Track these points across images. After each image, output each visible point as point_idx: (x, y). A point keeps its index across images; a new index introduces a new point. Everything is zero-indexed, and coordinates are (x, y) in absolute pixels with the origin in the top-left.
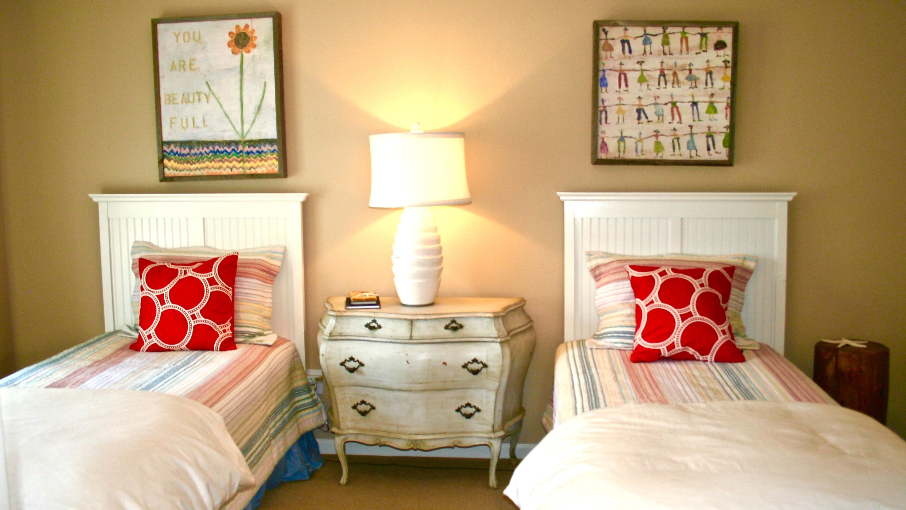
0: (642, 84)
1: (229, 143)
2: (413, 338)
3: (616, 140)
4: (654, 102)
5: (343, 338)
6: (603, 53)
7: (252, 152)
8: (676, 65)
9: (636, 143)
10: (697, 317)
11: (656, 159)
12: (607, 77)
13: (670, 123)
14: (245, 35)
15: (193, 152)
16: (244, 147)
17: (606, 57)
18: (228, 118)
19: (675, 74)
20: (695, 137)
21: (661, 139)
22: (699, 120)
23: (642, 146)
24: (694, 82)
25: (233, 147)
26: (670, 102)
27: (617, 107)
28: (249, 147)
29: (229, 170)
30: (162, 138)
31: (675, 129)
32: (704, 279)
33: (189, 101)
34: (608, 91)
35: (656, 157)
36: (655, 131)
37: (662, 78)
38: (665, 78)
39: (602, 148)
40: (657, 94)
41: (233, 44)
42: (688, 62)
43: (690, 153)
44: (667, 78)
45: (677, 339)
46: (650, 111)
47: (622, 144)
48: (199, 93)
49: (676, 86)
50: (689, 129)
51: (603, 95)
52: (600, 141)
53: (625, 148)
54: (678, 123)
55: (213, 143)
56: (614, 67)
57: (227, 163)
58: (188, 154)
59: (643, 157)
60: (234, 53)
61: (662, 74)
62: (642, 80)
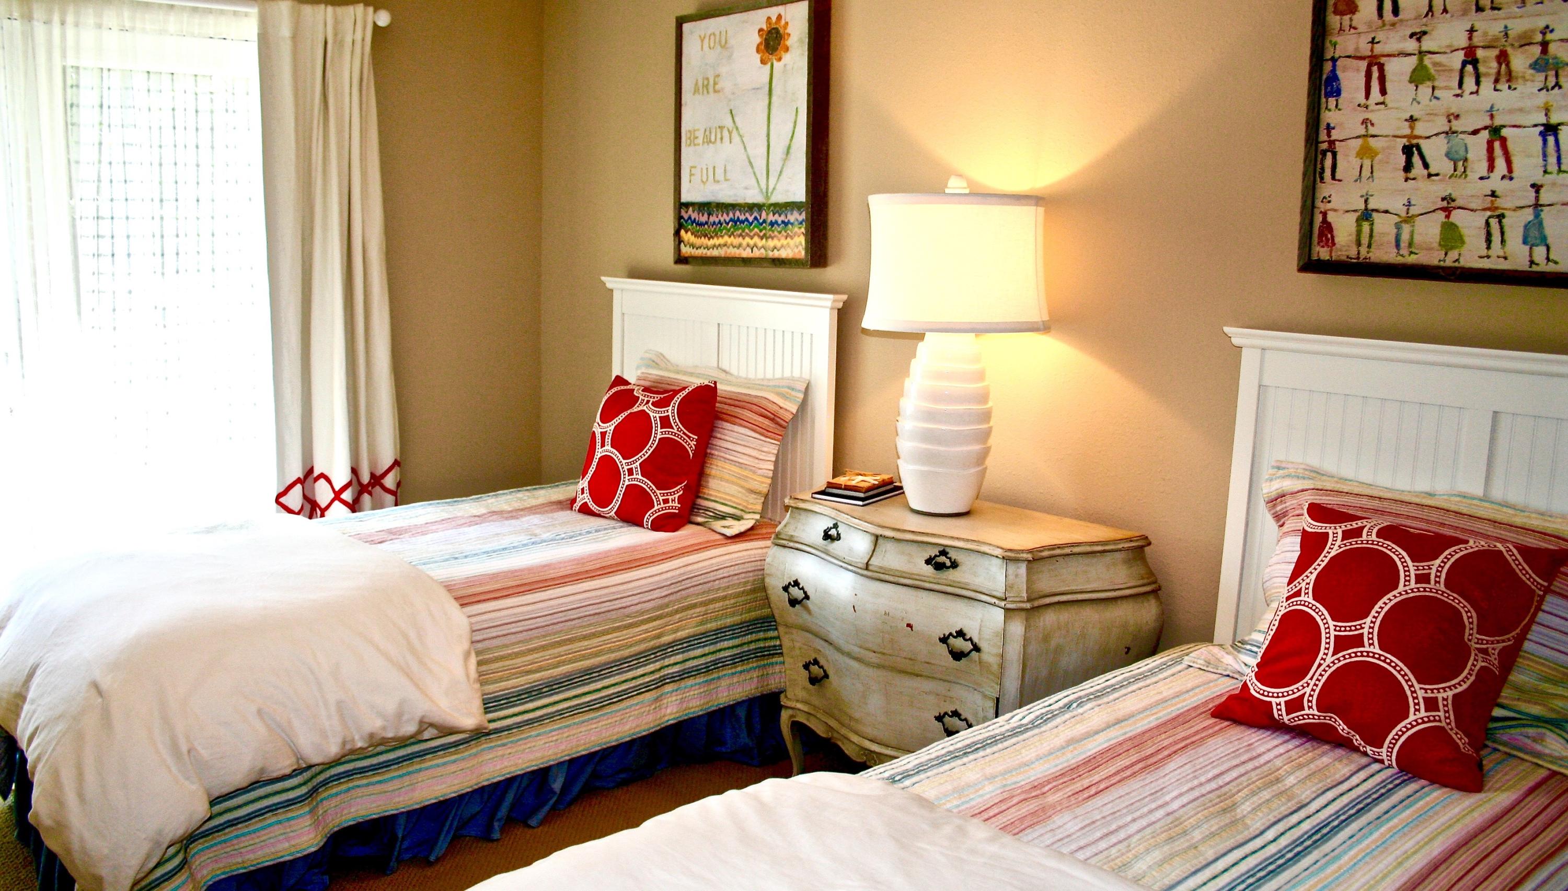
0: (1420, 87)
1: (751, 207)
2: (870, 568)
3: (1354, 216)
4: (1446, 129)
5: (791, 544)
6: (1334, 20)
7: (776, 222)
8: (1506, 35)
9: (1398, 226)
10: (1372, 650)
11: (1442, 264)
12: (1338, 73)
13: (1481, 178)
14: (777, 31)
15: (712, 219)
16: (767, 214)
17: (1341, 29)
18: (752, 167)
19: (1503, 58)
20: (1546, 214)
21: (1457, 217)
22: (1560, 171)
23: (1412, 234)
24: (1552, 73)
25: (755, 214)
26: (1485, 128)
27: (1360, 141)
28: (774, 214)
29: (749, 250)
30: (680, 198)
31: (1493, 194)
32: (1439, 567)
33: (710, 141)
34: (1339, 107)
35: (1444, 261)
36: (1443, 199)
37: (1469, 68)
38: (1476, 69)
39: (1321, 234)
40: (1454, 110)
41: (763, 47)
42: (1541, 24)
43: (1531, 255)
44: (1482, 69)
45: (1313, 690)
46: (1434, 150)
47: (1366, 226)
48: (721, 128)
49: (1503, 86)
50: (1532, 193)
51: (1329, 117)
52: (1318, 219)
53: (1371, 236)
54: (1503, 177)
55: (733, 207)
56: (1357, 49)
57: (747, 239)
58: (706, 223)
59: (1412, 259)
60: (763, 62)
61: (1471, 58)
62: (1419, 77)
